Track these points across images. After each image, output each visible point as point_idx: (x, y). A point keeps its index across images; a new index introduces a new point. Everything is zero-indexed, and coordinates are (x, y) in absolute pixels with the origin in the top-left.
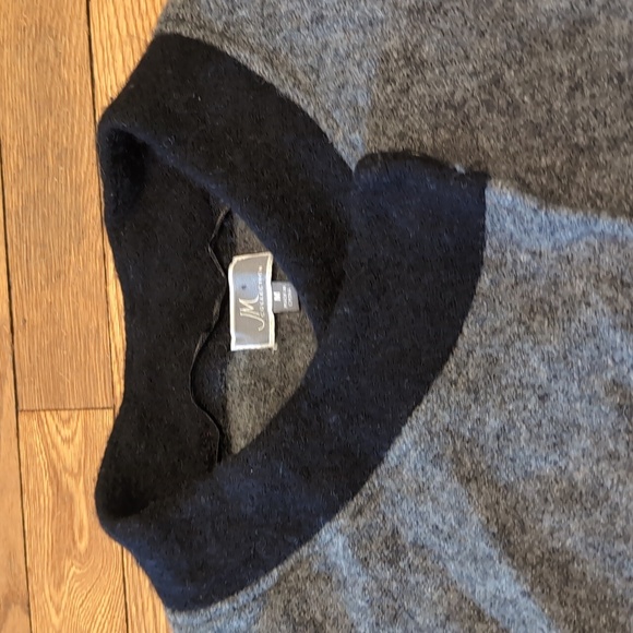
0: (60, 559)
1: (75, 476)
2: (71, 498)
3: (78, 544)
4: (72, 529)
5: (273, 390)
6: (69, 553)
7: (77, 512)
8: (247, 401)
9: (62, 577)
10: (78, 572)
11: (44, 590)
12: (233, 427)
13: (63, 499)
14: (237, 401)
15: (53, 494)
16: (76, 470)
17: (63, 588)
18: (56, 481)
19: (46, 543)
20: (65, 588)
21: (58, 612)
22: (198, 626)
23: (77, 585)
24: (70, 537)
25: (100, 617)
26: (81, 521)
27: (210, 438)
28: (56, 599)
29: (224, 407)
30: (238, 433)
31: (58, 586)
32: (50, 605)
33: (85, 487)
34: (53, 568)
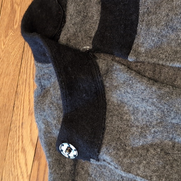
0: (8, 29)
1: (18, 5)
2: (16, 12)
3: (14, 26)
4: (14, 21)
5: (82, 3)
6: (11, 28)
7: (16, 16)
8: (73, 4)
9: (8, 35)
10: (12, 34)
11: (1, 37)
12: (68, 12)
13: (13, 11)
14: (70, 4)
15: (11, 9)
16: (19, 4)
17: (7, 38)
18: (12, 6)
19: (5, 23)
20: (8, 38)
21: (4, 45)
22: (44, 68)
23: (11, 38)
24: (13, 23)
25: (16, 49)
26: (17, 19)
27: (60, 14)
28: (4, 41)
29: (66, 5)
30: (69, 14)
31: (6, 37)
32: (2, 42)
33: (20, 9)
34: (6, 31)
